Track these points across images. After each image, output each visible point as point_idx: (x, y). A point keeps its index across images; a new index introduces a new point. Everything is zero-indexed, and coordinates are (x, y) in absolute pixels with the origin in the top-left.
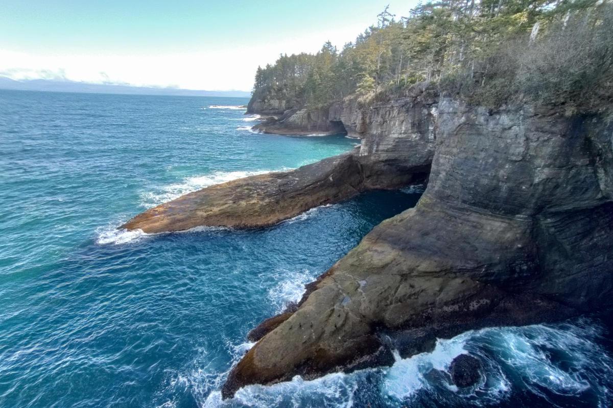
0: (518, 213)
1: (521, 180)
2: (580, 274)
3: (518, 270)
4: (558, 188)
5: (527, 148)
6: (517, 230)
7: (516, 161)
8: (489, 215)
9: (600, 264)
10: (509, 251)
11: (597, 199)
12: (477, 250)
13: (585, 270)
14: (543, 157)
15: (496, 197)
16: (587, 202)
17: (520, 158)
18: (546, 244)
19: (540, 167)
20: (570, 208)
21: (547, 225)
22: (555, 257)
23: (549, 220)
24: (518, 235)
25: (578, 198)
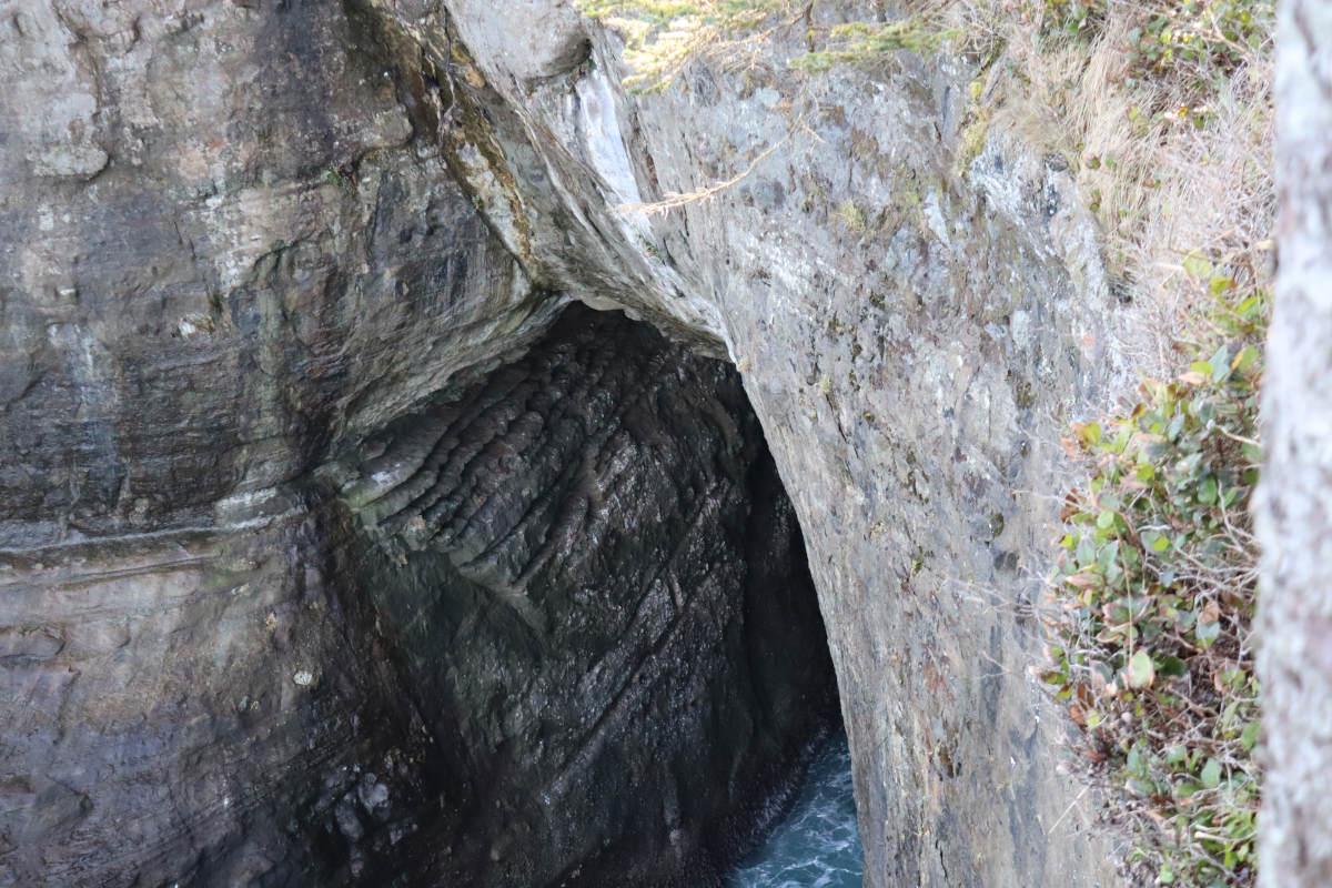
0: (225, 490)
1: (160, 287)
2: (617, 716)
3: (351, 827)
4: (343, 289)
5: (107, 92)
6: (255, 594)
7: (82, 181)
8: (74, 552)
9: (671, 626)
10: (264, 732)
11: (522, 306)
12: (86, 809)
13: (628, 684)
14: (202, 132)
15: (67, 429)
16: (489, 330)
17: (95, 160)
18: (421, 619)
19: (215, 191)
20: (437, 385)
21: (385, 509)
22: (490, 671)
23: (383, 479)
24: (274, 621)
25: (445, 318)
